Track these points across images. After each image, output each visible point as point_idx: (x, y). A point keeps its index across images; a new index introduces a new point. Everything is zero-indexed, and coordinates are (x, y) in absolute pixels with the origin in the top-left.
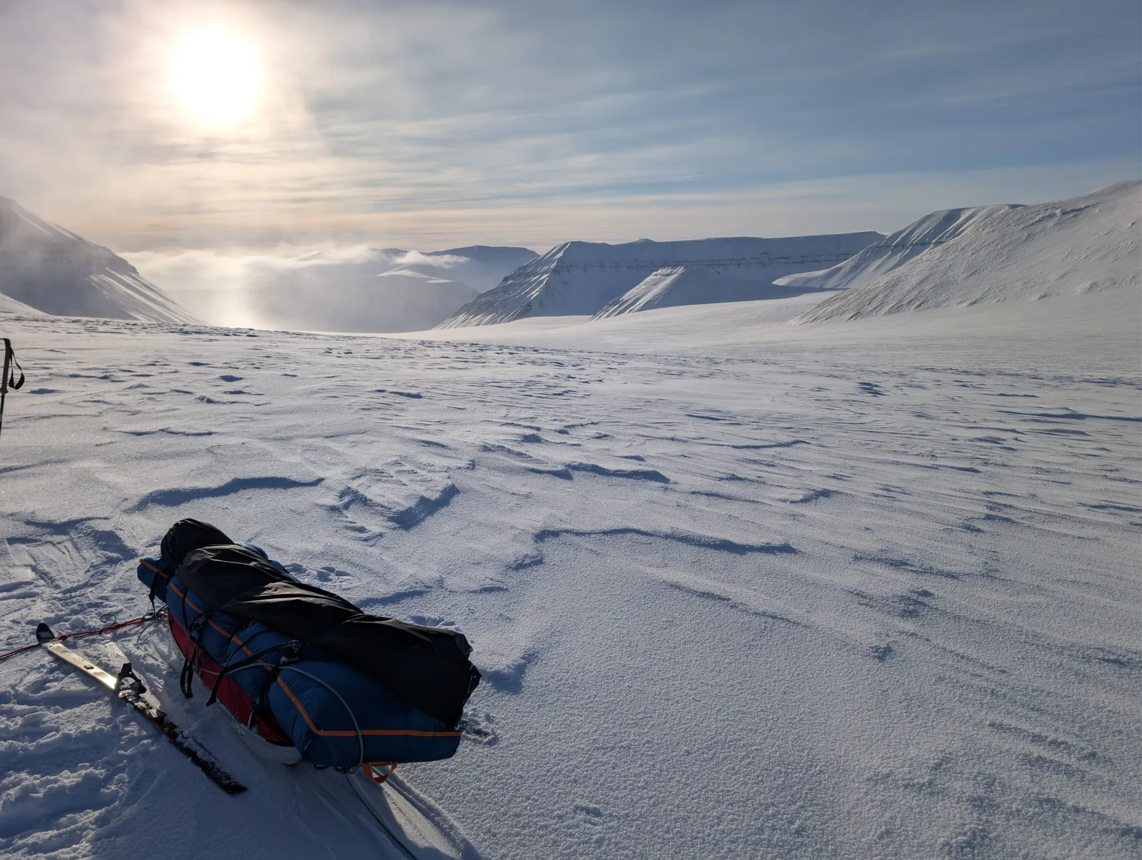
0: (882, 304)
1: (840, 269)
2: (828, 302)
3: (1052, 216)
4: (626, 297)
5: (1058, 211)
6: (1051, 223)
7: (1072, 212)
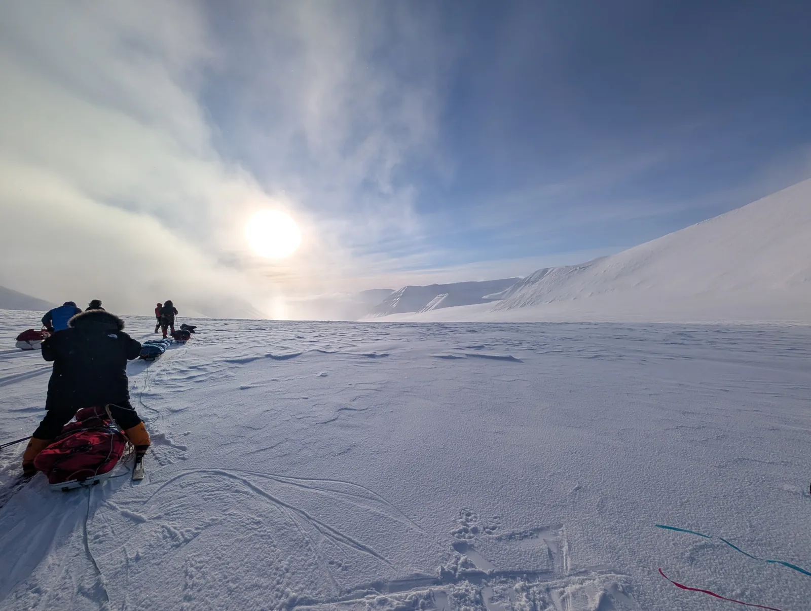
0: (519, 303)
1: (506, 291)
2: (499, 304)
3: (576, 270)
4: (428, 305)
5: (578, 268)
6: (576, 272)
7: (584, 268)
